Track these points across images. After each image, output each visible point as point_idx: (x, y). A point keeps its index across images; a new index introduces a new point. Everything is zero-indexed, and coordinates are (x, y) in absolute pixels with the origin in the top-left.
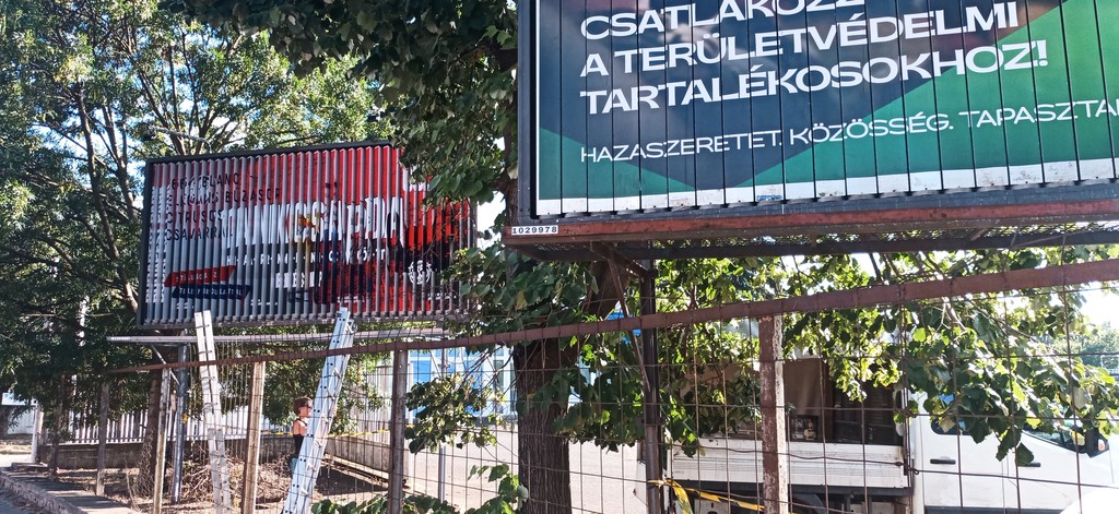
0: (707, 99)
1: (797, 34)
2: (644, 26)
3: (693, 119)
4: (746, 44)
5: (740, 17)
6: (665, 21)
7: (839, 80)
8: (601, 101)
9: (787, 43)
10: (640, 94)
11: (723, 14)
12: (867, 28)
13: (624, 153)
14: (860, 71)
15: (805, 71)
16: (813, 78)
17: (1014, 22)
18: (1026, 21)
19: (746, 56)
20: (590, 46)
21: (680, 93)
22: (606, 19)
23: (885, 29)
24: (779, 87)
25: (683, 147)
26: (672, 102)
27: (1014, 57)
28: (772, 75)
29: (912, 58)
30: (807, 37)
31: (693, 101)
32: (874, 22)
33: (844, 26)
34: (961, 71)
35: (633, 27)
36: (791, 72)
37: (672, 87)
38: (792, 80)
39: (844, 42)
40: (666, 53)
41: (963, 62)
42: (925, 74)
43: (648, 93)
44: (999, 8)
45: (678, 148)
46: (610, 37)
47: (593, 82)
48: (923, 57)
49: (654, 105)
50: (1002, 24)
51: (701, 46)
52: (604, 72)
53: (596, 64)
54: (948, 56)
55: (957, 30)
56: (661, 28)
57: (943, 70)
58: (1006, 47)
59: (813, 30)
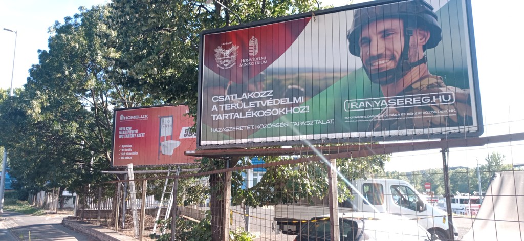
0: (239, 117)
1: (258, 102)
2: (226, 99)
3: (236, 122)
4: (247, 104)
5: (247, 98)
6: (230, 98)
7: (267, 114)
8: (216, 117)
9: (256, 104)
10: (224, 116)
11: (243, 97)
12: (273, 101)
13: (221, 130)
14: (271, 112)
15: (259, 112)
16: (261, 113)
17: (303, 101)
18: (305, 100)
19: (247, 107)
20: (214, 104)
21: (233, 115)
22: (217, 97)
23: (277, 102)
24: (254, 115)
25: (233, 129)
26: (231, 118)
27: (303, 110)
28: (253, 112)
29: (282, 110)
30: (260, 103)
31: (236, 118)
32: (274, 100)
33: (268, 101)
34: (291, 113)
35: (223, 99)
36: (256, 112)
37: (231, 114)
38: (257, 114)
39: (268, 105)
40: (230, 106)
41: (292, 110)
42: (284, 113)
43: (226, 115)
44: (300, 98)
45: (232, 129)
46: (218, 101)
47: (214, 112)
48: (284, 109)
49: (227, 118)
50: (300, 102)
51: (238, 104)
52: (217, 110)
53: (215, 108)
54: (289, 109)
55: (291, 103)
56: (230, 100)
57: (288, 112)
58: (301, 107)
59: (261, 102)
